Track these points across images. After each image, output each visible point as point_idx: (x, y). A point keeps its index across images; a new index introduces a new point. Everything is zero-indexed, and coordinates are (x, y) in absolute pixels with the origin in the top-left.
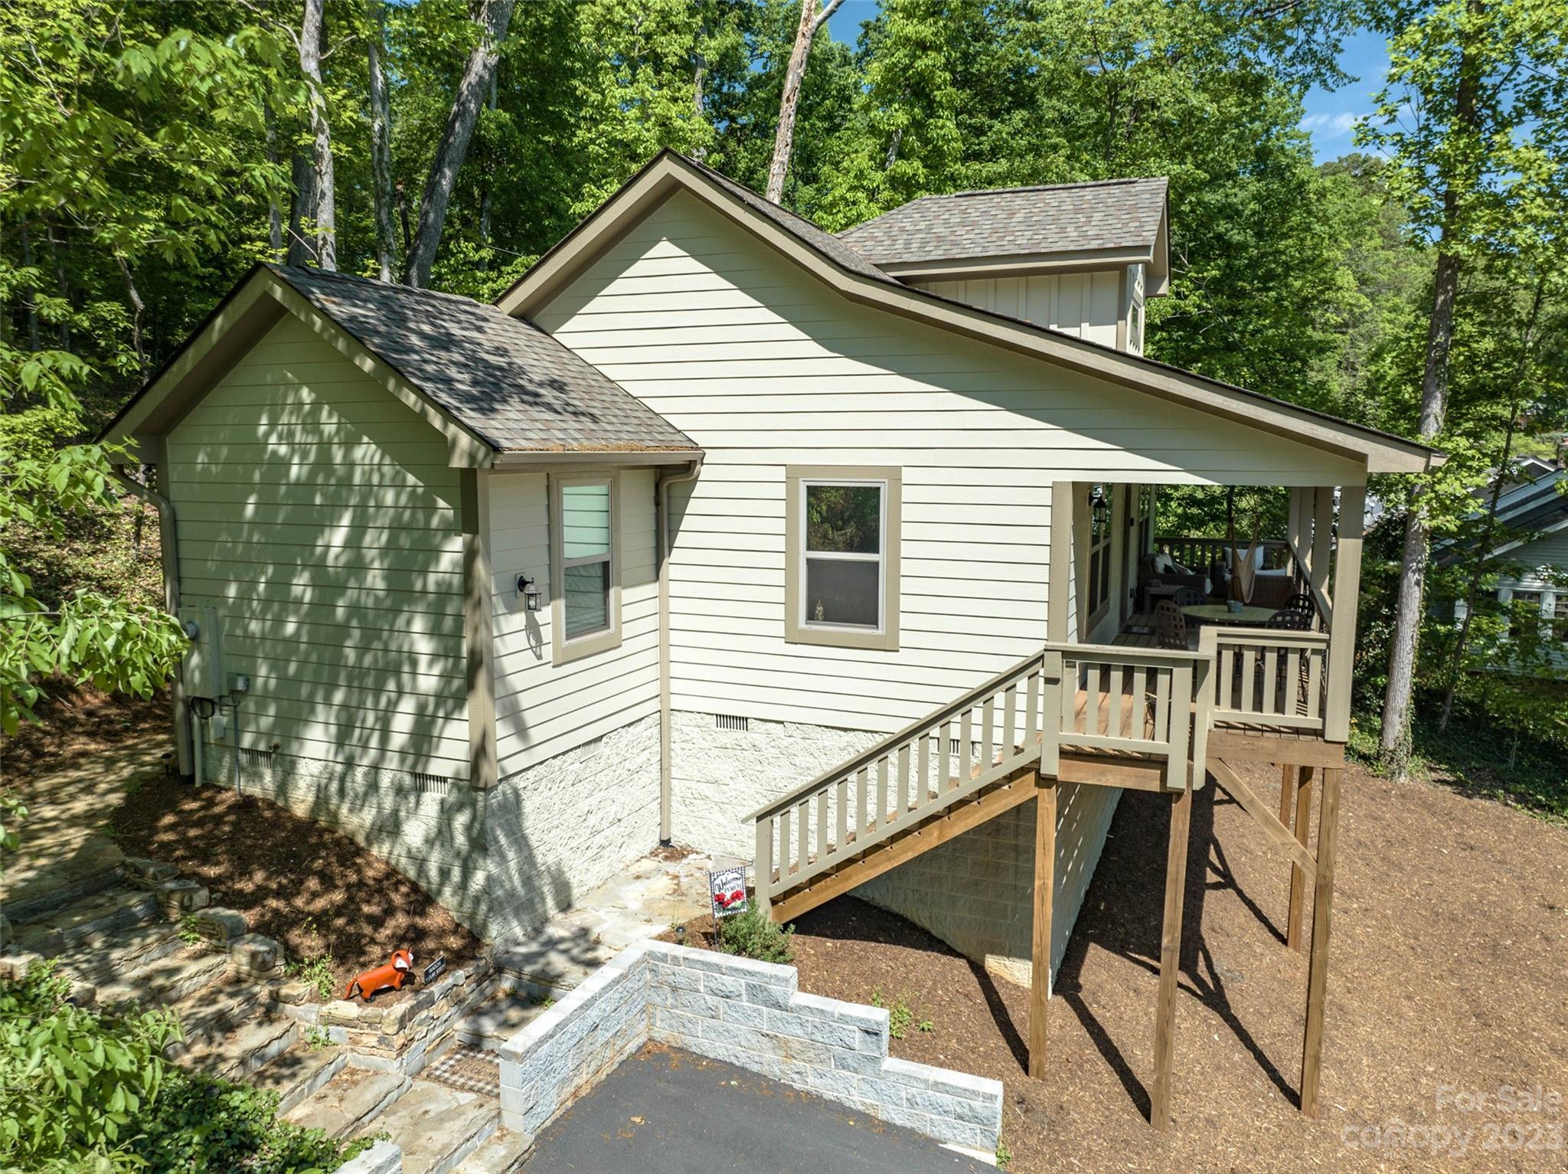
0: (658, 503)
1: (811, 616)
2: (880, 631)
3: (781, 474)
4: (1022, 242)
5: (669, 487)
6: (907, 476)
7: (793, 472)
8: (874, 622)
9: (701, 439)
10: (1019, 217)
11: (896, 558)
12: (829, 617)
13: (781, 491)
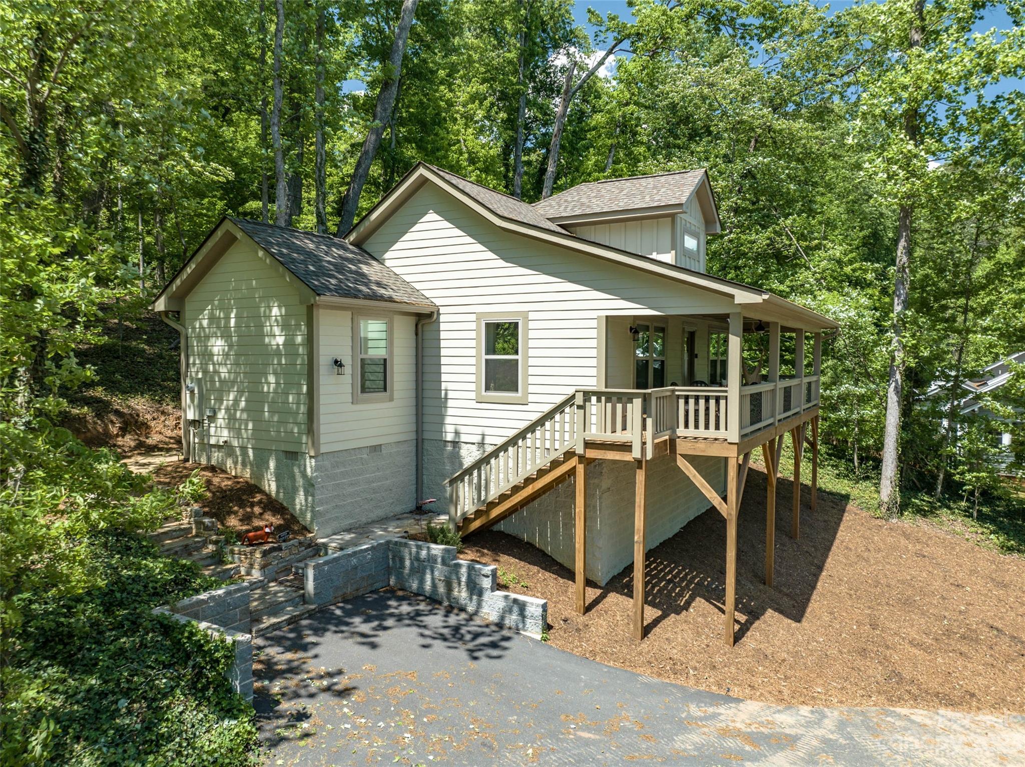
0: (417, 334)
1: (487, 388)
2: (520, 394)
3: (473, 317)
4: (621, 205)
5: (423, 325)
6: (532, 316)
7: (479, 316)
8: (517, 390)
9: (438, 302)
10: (625, 192)
11: (527, 357)
12: (498, 388)
13: (473, 326)
